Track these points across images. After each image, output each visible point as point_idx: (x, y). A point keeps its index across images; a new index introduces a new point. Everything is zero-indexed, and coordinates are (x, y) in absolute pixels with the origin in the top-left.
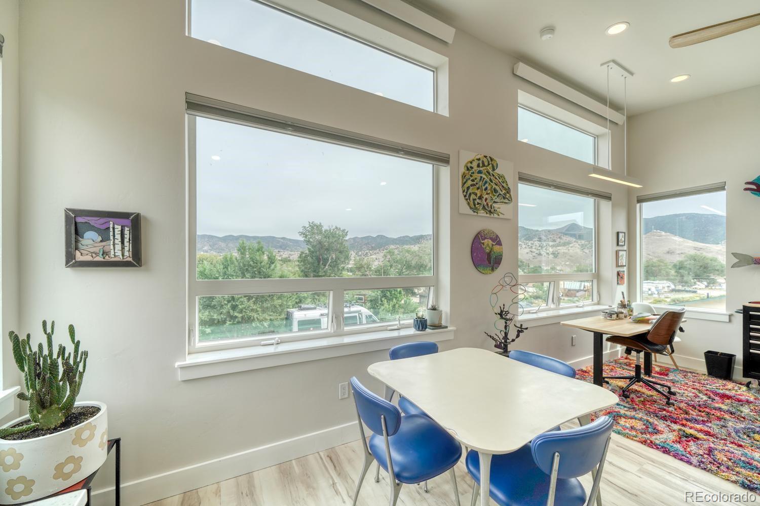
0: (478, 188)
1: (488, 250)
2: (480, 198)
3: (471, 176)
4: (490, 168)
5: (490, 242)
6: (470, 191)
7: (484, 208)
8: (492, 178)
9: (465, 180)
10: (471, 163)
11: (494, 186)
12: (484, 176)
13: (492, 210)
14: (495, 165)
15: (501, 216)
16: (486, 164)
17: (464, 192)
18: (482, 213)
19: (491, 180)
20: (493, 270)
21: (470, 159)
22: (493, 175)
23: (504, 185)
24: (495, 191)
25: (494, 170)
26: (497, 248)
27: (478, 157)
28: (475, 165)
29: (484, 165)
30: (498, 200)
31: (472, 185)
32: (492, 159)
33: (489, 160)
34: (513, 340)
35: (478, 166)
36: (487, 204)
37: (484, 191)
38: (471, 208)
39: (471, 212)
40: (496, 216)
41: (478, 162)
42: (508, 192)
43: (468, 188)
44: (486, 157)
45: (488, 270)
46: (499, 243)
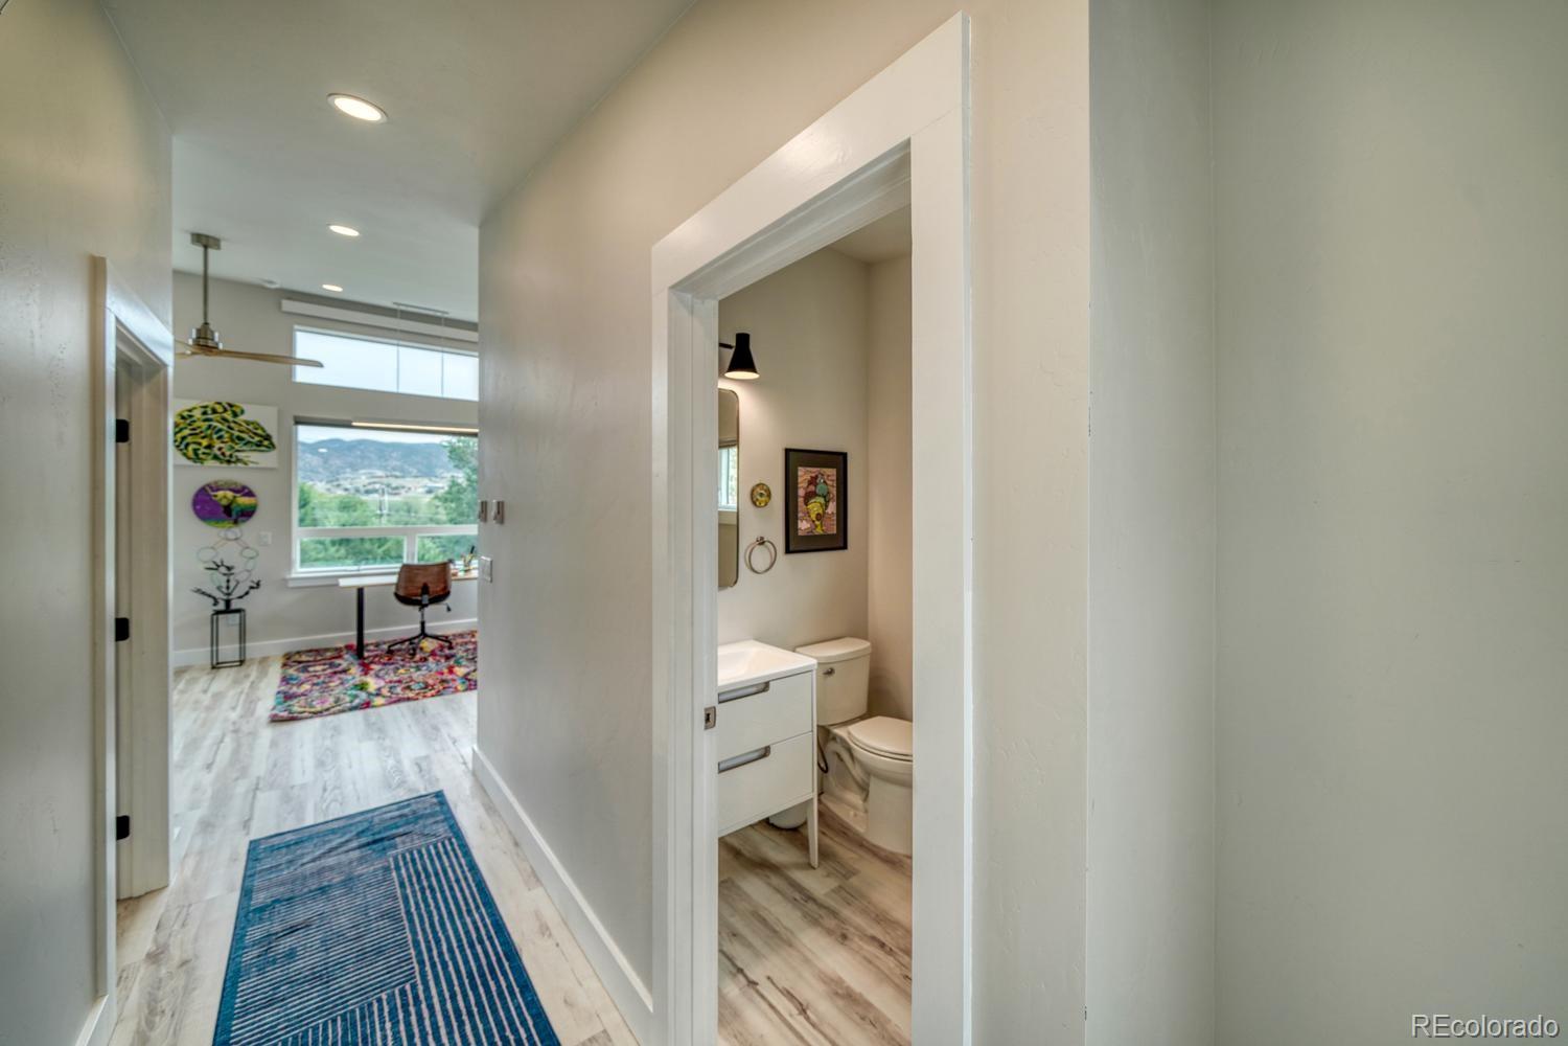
0: (203, 438)
1: (224, 502)
2: (209, 447)
3: (190, 425)
4: (228, 415)
5: (230, 494)
6: (189, 439)
7: (216, 457)
8: (232, 425)
9: (177, 430)
10: (190, 411)
11: (236, 433)
12: (215, 424)
13: (234, 459)
14: (238, 411)
15: (251, 465)
16: (220, 409)
17: (175, 441)
18: (210, 463)
19: (229, 427)
20: (236, 522)
21: (189, 407)
22: (235, 422)
23: (259, 432)
24: (239, 438)
25: (235, 415)
26: (243, 501)
27: (205, 404)
28: (197, 414)
29: (214, 411)
30: (245, 448)
31: (191, 435)
32: (231, 406)
33: (226, 406)
34: (241, 597)
35: (205, 413)
36: (223, 454)
37: (215, 440)
38: (189, 458)
39: (190, 463)
40: (239, 465)
41: (203, 410)
42: (266, 439)
43: (183, 438)
44: (219, 403)
45: (227, 524)
46: (250, 494)
